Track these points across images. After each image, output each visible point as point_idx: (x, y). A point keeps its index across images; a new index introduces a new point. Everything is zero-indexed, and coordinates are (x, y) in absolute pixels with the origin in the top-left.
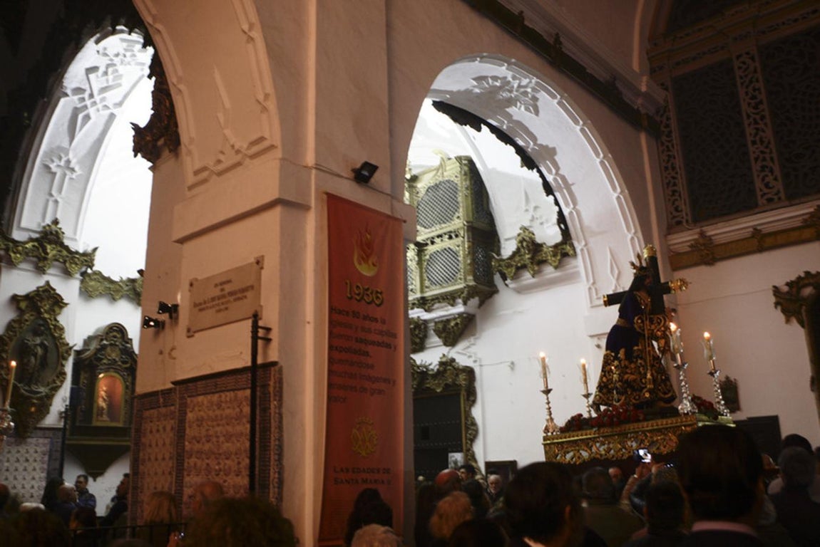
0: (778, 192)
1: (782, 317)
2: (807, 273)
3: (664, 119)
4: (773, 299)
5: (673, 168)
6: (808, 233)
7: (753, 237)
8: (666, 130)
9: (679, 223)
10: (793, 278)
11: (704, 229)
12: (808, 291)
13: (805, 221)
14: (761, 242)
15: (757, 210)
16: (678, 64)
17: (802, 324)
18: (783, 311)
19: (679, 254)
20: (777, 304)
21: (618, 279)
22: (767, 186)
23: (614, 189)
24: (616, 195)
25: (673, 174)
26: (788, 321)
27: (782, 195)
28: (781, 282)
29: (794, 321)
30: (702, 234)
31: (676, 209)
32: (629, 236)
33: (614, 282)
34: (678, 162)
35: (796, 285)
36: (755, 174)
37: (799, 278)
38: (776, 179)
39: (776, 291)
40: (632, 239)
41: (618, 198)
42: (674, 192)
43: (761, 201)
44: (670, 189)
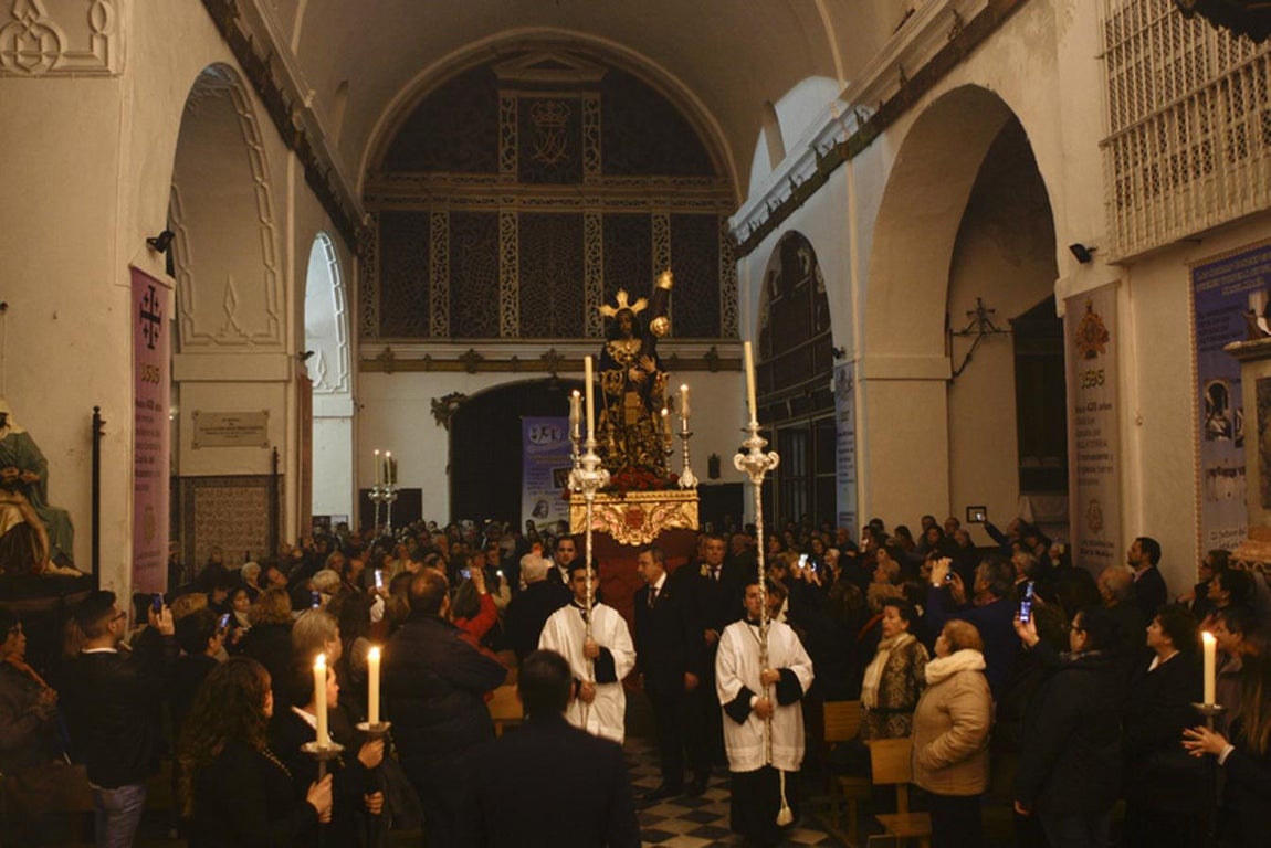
0: (445, 330)
1: (434, 421)
2: (456, 394)
3: (369, 243)
4: (430, 408)
5: (371, 289)
6: (460, 366)
7: (425, 360)
8: (369, 255)
9: (369, 334)
10: (446, 394)
11: (391, 346)
12: (454, 405)
13: (461, 357)
14: (429, 365)
15: (429, 340)
16: (386, 199)
17: (447, 427)
18: (436, 417)
19: (366, 360)
20: (433, 411)
21: (324, 376)
22: (439, 322)
23: (338, 308)
24: (338, 313)
25: (370, 293)
26: (438, 424)
27: (448, 332)
28: (438, 397)
29: (442, 425)
30: (388, 350)
31: (368, 322)
32: (340, 345)
33: (320, 378)
34: (376, 284)
35: (447, 400)
36: (432, 312)
37: (450, 396)
38: (445, 319)
39: (434, 401)
40: (342, 348)
41: (339, 316)
42: (368, 309)
43: (433, 334)
44: (366, 304)
